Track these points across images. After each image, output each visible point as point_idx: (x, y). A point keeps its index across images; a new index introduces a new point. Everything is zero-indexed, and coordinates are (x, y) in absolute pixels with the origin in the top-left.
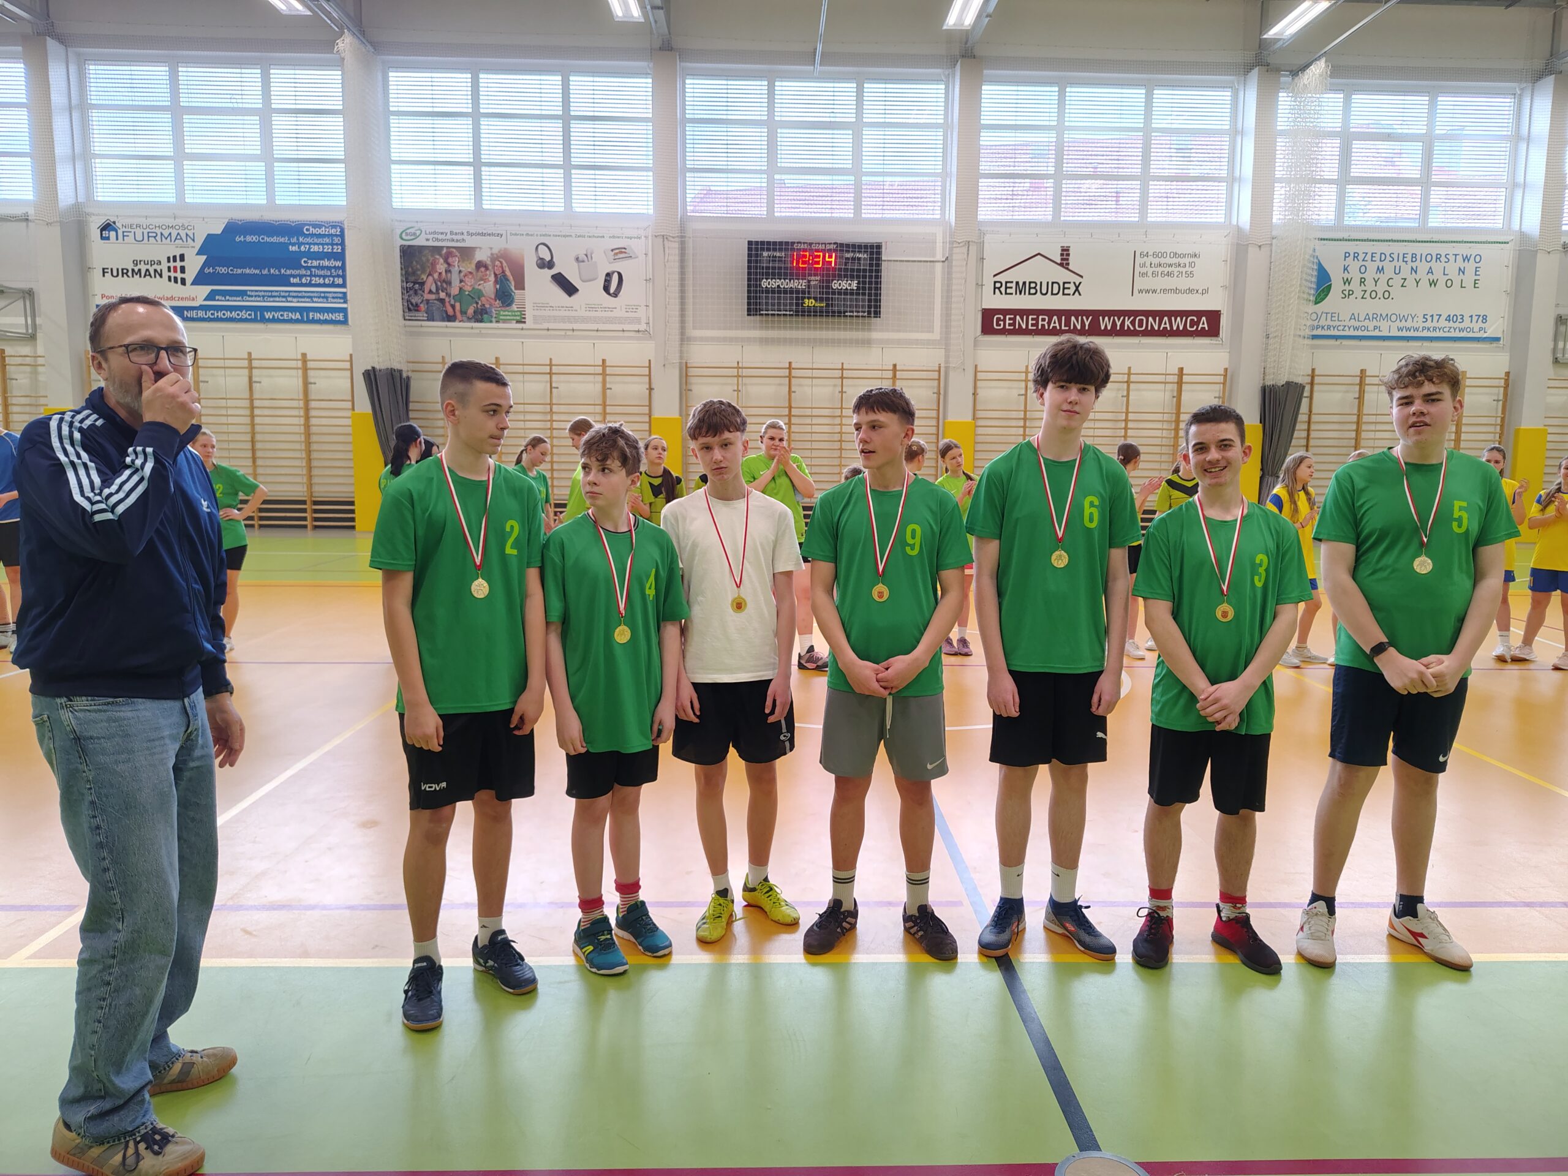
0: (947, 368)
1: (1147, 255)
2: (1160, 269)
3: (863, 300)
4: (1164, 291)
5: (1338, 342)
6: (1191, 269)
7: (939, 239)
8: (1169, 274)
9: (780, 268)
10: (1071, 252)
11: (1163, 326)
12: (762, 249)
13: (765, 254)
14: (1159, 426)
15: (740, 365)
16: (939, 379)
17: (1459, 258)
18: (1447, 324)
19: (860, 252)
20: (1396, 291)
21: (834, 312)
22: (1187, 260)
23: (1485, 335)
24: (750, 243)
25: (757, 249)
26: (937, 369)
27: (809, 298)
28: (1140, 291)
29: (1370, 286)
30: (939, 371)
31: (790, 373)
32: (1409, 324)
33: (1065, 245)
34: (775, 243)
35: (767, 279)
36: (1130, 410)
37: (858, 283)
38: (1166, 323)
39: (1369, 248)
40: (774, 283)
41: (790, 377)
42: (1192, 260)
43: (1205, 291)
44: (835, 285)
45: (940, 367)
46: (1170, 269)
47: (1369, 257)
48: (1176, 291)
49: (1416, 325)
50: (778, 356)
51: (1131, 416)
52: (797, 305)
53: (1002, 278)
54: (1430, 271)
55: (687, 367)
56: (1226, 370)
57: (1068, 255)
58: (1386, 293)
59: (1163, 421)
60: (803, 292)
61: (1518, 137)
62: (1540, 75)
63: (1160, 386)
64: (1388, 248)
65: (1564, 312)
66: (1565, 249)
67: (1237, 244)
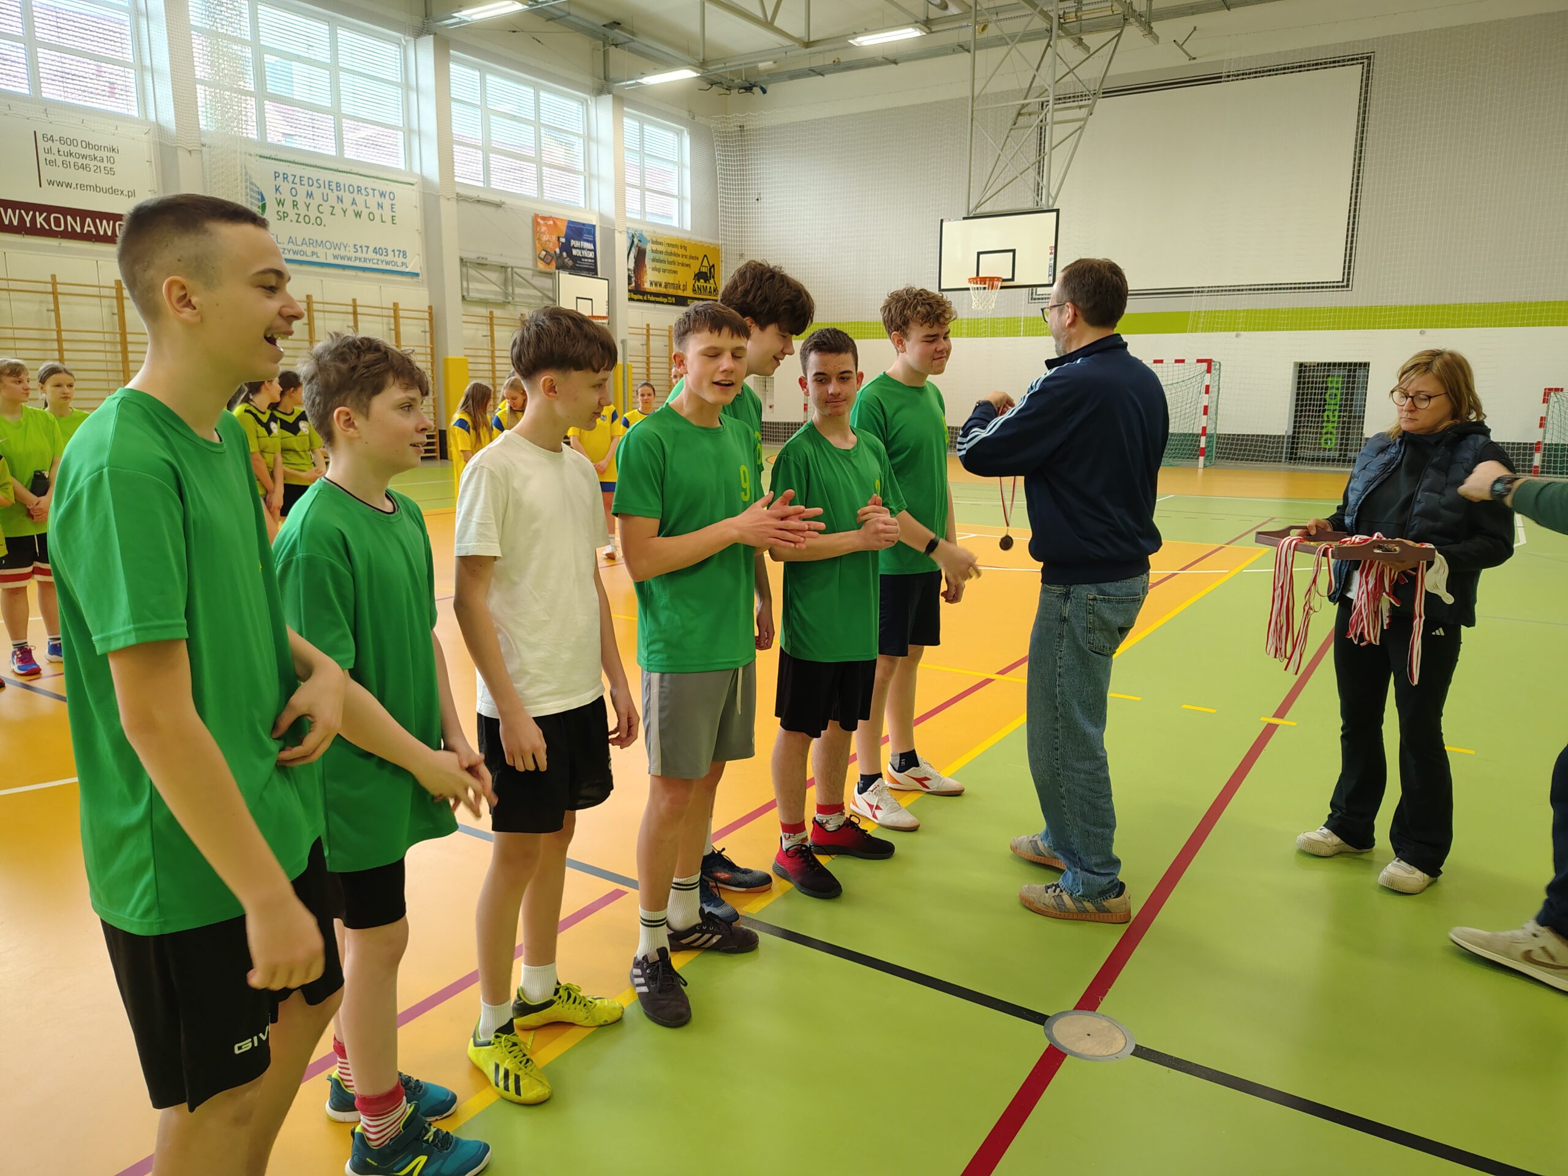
1: (52, 139)
2: (72, 160)
4: (81, 186)
6: (109, 165)
8: (84, 167)
11: (86, 228)
14: (101, 347)
17: (376, 192)
18: (373, 256)
20: (326, 217)
22: (104, 154)
23: (407, 270)
28: (50, 183)
29: (302, 210)
32: (342, 252)
36: (63, 327)
38: (88, 226)
39: (299, 171)
42: (110, 154)
43: (130, 194)
46: (85, 162)
47: (297, 180)
48: (96, 188)
49: (349, 255)
51: (64, 335)
54: (354, 202)
58: (318, 220)
59: (105, 342)
61: (408, 86)
62: (420, 32)
63: (96, 301)
64: (314, 174)
65: (465, 255)
66: (460, 198)
67: (161, 144)
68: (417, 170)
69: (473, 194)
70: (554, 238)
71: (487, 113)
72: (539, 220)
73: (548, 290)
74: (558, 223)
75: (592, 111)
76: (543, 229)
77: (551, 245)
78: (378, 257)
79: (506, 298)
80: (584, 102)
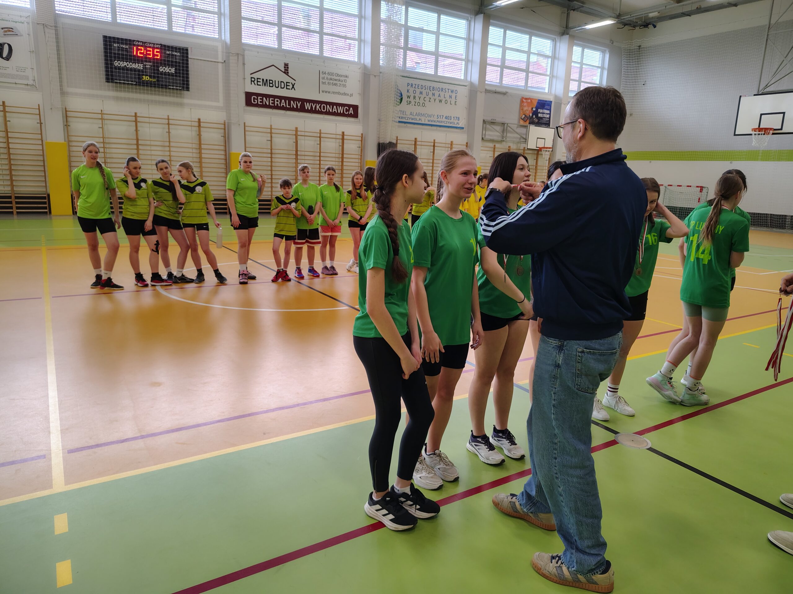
0: (228, 123)
1: (325, 73)
2: (331, 82)
3: (180, 80)
4: (334, 93)
5: (406, 124)
6: (344, 83)
7: (220, 49)
8: (335, 84)
9: (126, 55)
10: (289, 66)
11: (334, 110)
12: (114, 42)
13: (116, 45)
14: (334, 159)
15: (103, 112)
16: (225, 129)
17: (450, 90)
18: (445, 120)
19: (176, 52)
20: (427, 103)
21: (162, 85)
22: (343, 79)
23: (459, 126)
24: (105, 37)
25: (110, 42)
26: (223, 123)
27: (146, 75)
28: (323, 92)
29: (417, 100)
30: (225, 125)
31: (136, 119)
32: (432, 119)
33: (287, 62)
34: (122, 39)
35: (118, 61)
36: (322, 151)
37: (176, 69)
38: (335, 110)
39: (417, 82)
40: (123, 64)
41: (136, 121)
42: (346, 78)
43: (351, 95)
44: (161, 69)
45: (225, 122)
46: (336, 82)
47: (417, 87)
48: (339, 93)
49: (435, 120)
50: (129, 109)
51: (322, 154)
52: (139, 78)
53: (255, 76)
54: (439, 96)
55: (66, 111)
56: (362, 134)
57: (288, 68)
58: (423, 104)
59: (336, 157)
60: (142, 71)
61: (469, 40)
62: (477, 13)
63: (334, 140)
64: (423, 83)
65: (486, 119)
66: (487, 91)
67: (364, 73)
68: (469, 79)
69: (493, 89)
70: (530, 109)
71: (505, 49)
72: (524, 100)
73: (524, 134)
74: (533, 101)
75: (558, 44)
76: (525, 104)
77: (528, 112)
78: (447, 120)
79: (503, 138)
80: (554, 40)
